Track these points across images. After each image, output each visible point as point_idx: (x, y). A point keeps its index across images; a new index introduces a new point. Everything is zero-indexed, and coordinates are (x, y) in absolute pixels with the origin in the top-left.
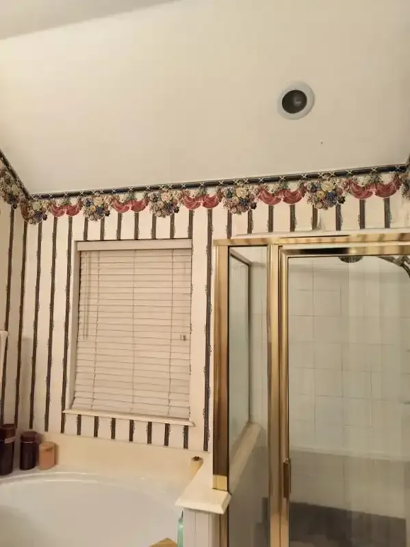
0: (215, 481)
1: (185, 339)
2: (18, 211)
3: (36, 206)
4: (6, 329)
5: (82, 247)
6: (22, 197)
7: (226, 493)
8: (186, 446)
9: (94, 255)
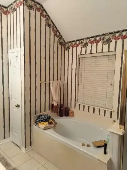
0: (120, 127)
1: (112, 85)
2: (63, 47)
3: (67, 45)
4: (61, 80)
5: (80, 56)
6: (64, 43)
7: (124, 130)
8: (111, 117)
9: (83, 59)
